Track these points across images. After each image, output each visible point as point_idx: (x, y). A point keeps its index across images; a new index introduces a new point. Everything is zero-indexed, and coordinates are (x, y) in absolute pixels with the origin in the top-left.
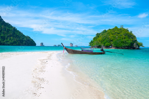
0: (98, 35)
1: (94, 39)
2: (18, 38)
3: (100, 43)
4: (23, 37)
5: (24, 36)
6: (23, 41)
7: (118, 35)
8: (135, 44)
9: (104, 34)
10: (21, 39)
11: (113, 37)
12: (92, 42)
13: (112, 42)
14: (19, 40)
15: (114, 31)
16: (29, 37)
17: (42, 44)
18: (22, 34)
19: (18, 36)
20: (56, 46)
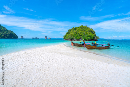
0: (70, 31)
1: (67, 33)
2: (2, 33)
3: (72, 36)
4: (7, 32)
5: (7, 30)
6: (7, 35)
7: (85, 31)
8: (95, 37)
9: (75, 30)
10: (5, 33)
11: (82, 32)
12: (65, 36)
13: (81, 36)
14: (3, 34)
15: (82, 29)
16: (12, 32)
17: (22, 37)
18: (6, 29)
19: (2, 30)
20: (34, 38)
